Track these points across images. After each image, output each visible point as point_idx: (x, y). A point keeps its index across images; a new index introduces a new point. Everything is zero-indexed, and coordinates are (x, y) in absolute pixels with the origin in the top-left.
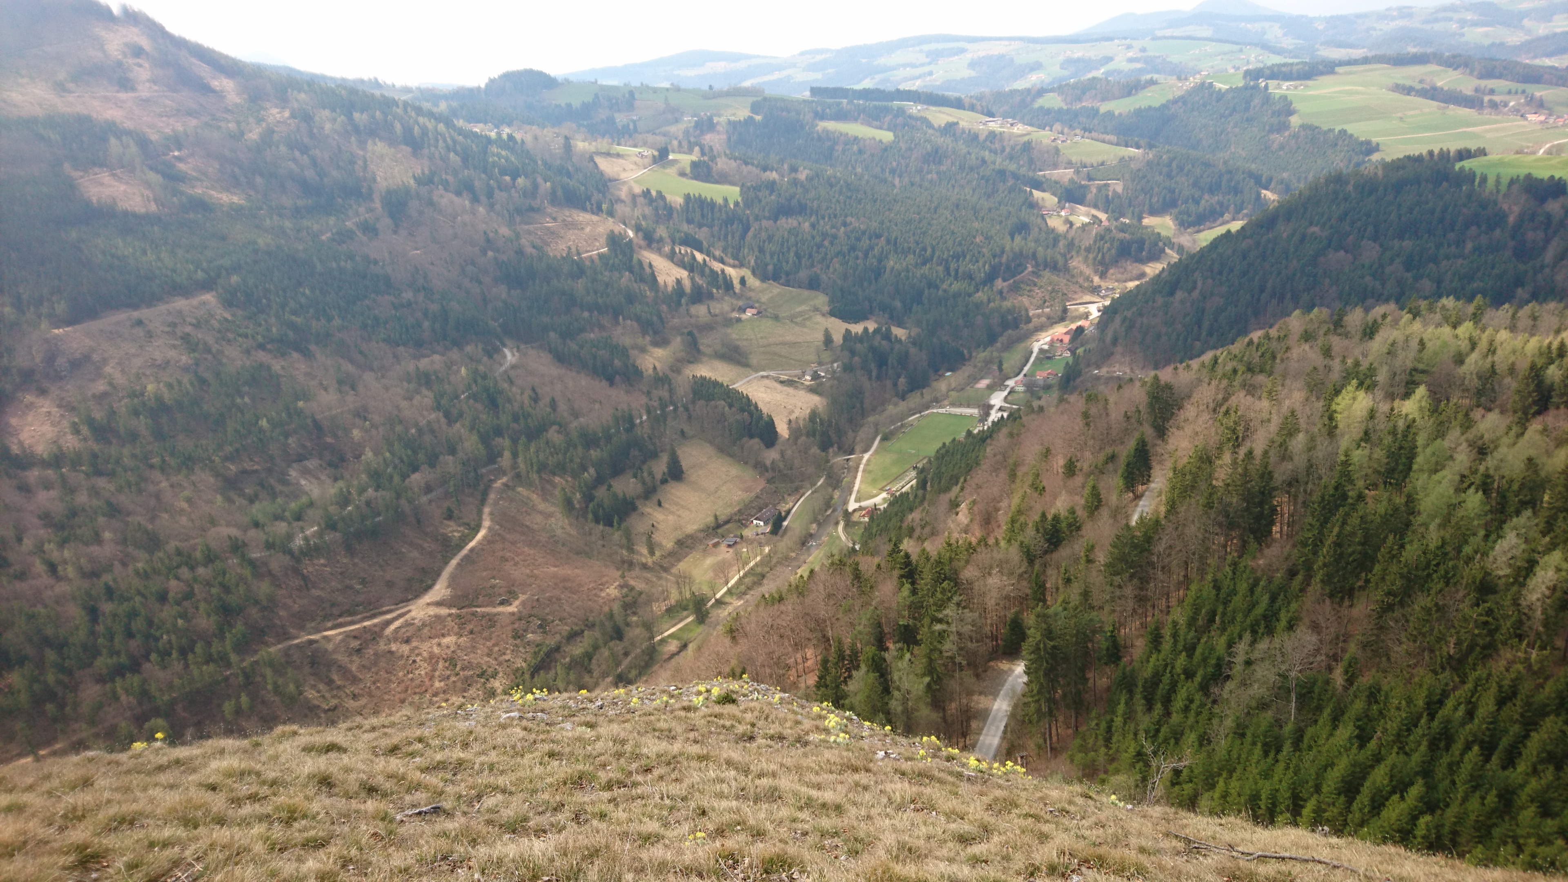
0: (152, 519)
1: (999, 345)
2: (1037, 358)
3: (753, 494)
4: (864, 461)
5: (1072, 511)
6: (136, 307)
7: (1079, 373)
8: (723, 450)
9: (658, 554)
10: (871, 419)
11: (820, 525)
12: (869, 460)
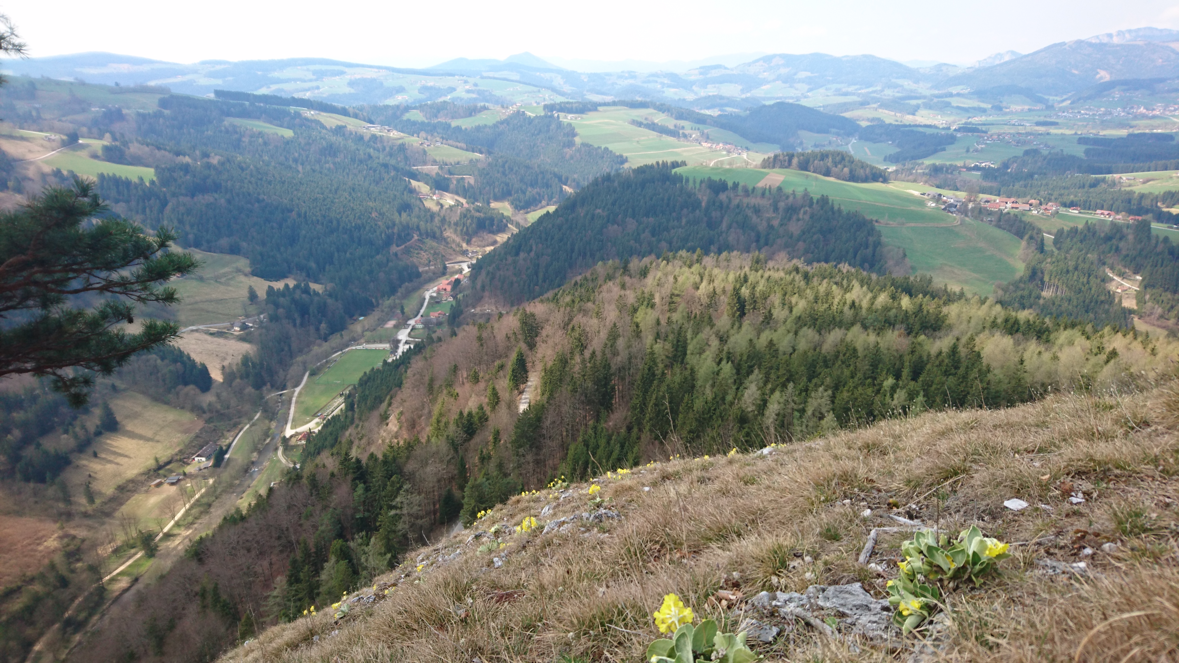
1: (399, 294)
2: (429, 302)
3: (193, 435)
4: (296, 394)
5: (481, 408)
7: (461, 312)
8: (159, 399)
9: (98, 501)
10: (300, 359)
11: (260, 452)
12: (300, 394)
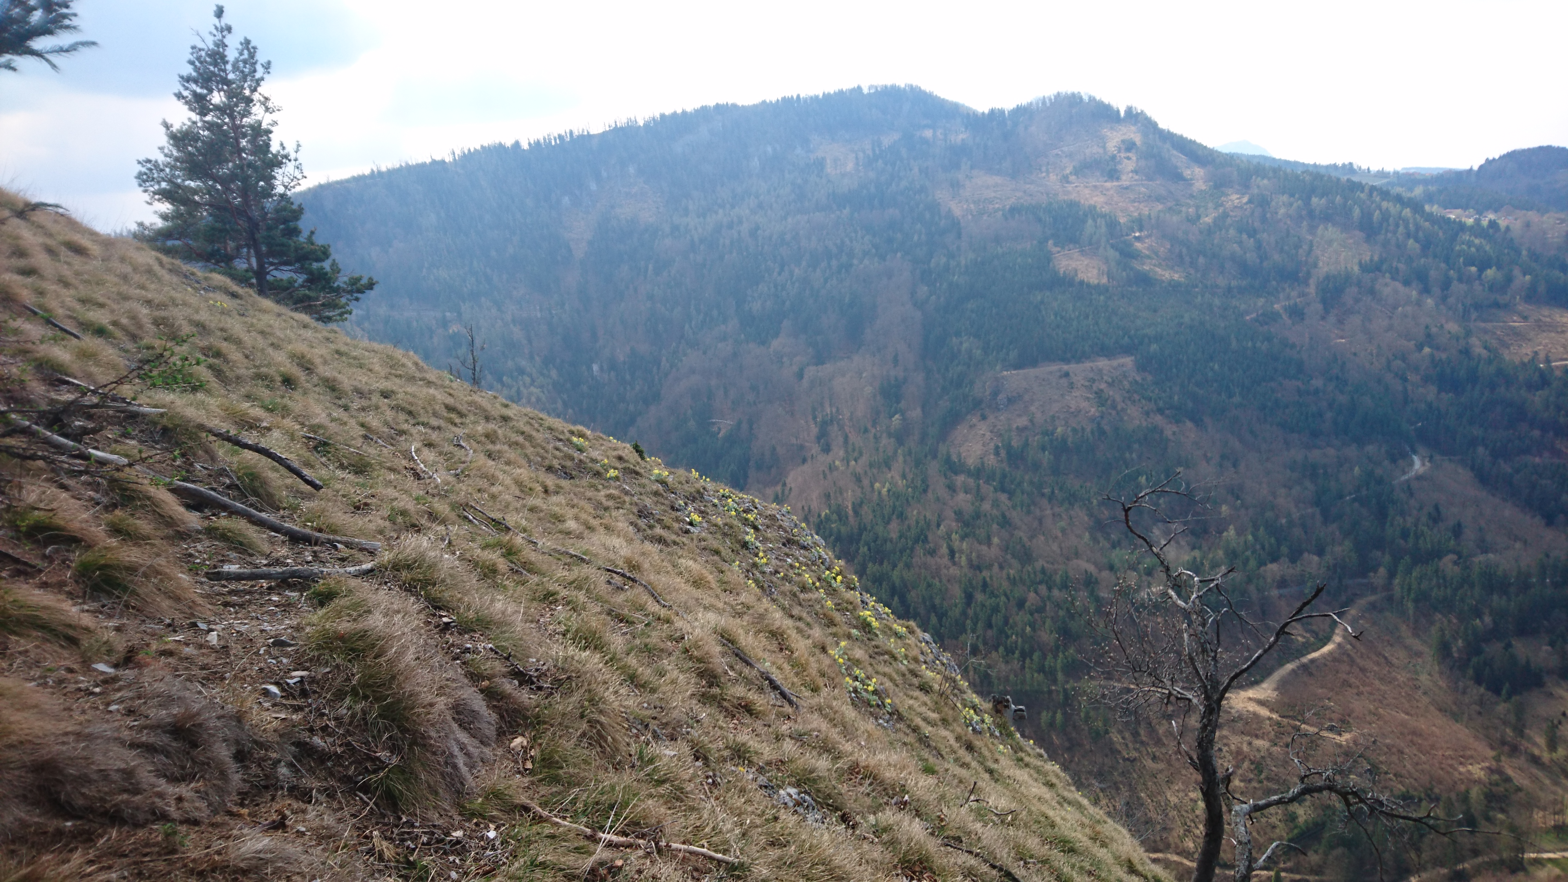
0: (1031, 538)
6: (1067, 361)
